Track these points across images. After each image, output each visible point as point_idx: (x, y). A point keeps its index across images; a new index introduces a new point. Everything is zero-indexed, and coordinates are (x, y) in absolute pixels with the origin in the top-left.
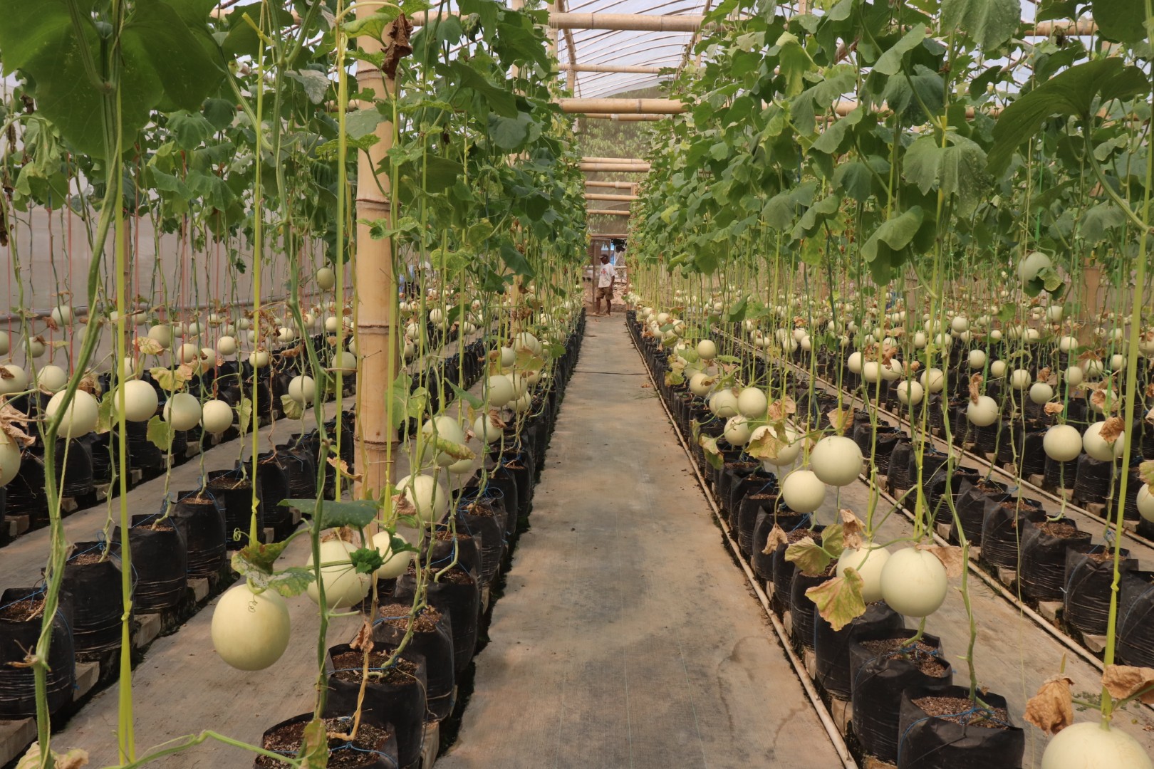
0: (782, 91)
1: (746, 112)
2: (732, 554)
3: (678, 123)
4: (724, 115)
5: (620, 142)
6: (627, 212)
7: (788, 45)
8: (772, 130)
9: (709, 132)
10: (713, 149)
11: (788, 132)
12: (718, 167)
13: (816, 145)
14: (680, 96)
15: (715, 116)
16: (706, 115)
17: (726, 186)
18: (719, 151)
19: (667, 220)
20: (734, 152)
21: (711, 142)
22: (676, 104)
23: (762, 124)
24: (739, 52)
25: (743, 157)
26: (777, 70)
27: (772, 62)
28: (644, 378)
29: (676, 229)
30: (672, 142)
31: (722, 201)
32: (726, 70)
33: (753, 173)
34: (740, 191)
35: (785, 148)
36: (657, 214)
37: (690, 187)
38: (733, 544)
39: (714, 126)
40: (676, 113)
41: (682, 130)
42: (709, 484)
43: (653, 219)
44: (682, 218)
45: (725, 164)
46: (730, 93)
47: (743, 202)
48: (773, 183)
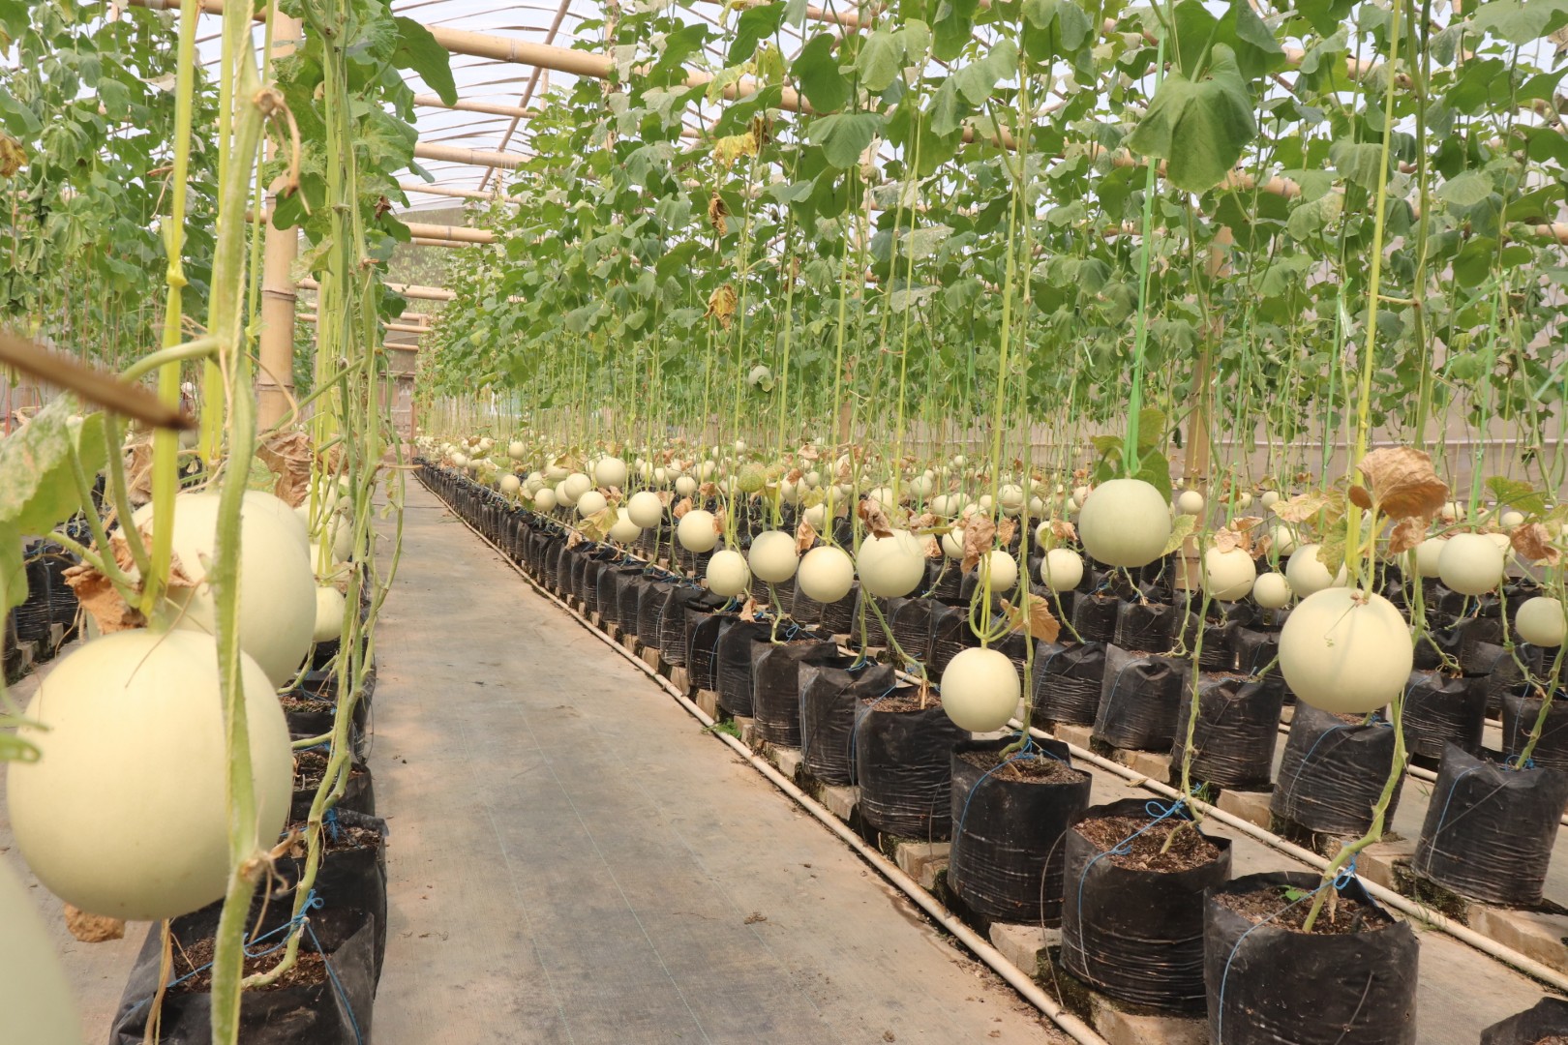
0: (579, 236)
1: (554, 248)
2: (541, 594)
3: (486, 252)
4: (535, 250)
5: (406, 268)
6: (415, 347)
7: (583, 208)
8: (572, 263)
9: (520, 263)
10: (526, 276)
11: (583, 266)
12: (530, 292)
13: (596, 273)
14: (491, 227)
15: (527, 249)
16: (516, 248)
17: (537, 305)
18: (531, 278)
19: (476, 343)
20: (543, 279)
21: (522, 272)
22: (487, 234)
23: (565, 259)
24: (548, 203)
25: (550, 283)
26: (576, 221)
27: (572, 217)
28: (445, 511)
29: (485, 351)
30: (481, 269)
31: (533, 318)
32: (538, 214)
33: (558, 295)
34: (548, 309)
35: (581, 276)
36: (464, 340)
37: (503, 309)
38: (542, 589)
39: (524, 258)
40: (485, 243)
41: (492, 259)
42: (518, 563)
43: (458, 347)
44: (492, 341)
45: (536, 288)
46: (541, 232)
47: (551, 318)
48: (572, 302)
